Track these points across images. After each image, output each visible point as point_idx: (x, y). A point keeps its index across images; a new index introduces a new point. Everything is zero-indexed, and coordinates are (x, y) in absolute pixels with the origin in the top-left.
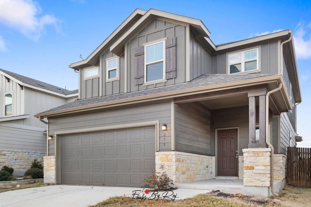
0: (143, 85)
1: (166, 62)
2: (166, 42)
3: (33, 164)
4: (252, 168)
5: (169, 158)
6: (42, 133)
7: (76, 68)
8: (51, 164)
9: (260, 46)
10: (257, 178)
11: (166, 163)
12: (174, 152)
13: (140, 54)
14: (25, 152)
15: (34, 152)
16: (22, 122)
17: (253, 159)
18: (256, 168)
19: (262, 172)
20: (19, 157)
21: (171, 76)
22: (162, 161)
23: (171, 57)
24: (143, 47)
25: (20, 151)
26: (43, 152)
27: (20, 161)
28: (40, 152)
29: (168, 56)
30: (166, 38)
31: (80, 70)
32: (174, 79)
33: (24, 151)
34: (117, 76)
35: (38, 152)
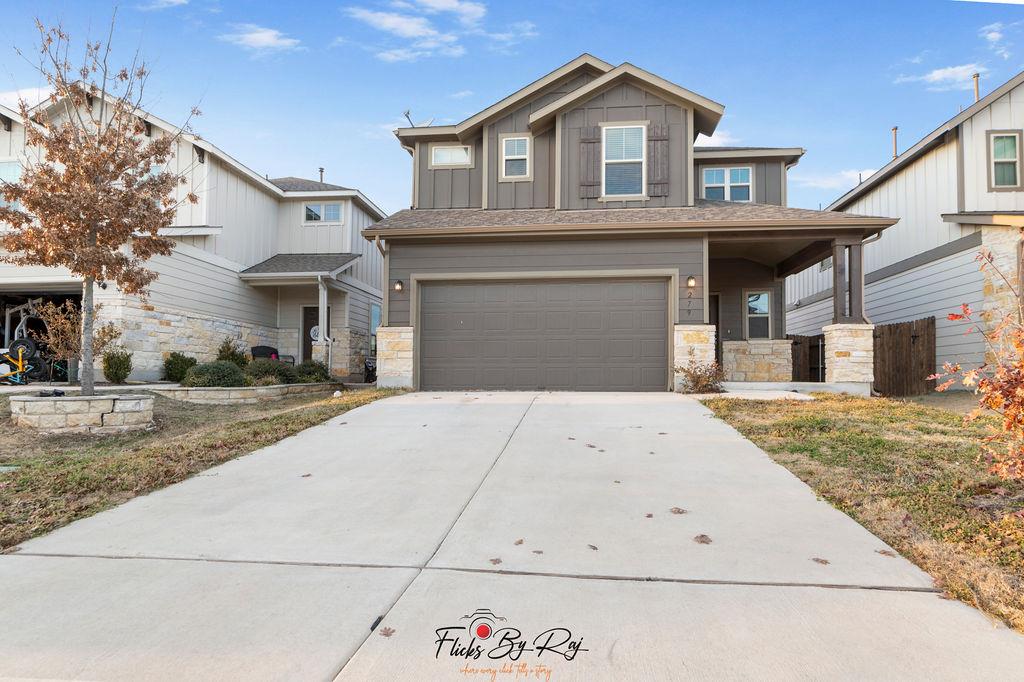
0: (599, 200)
1: (648, 165)
2: (649, 130)
3: (221, 352)
4: (847, 354)
5: (702, 336)
6: (236, 276)
7: (408, 142)
8: (400, 346)
9: (754, 165)
10: (856, 369)
11: (696, 345)
12: (707, 327)
13: (593, 140)
14: (206, 320)
15: (224, 320)
16: (200, 244)
17: (849, 340)
18: (854, 354)
19: (861, 360)
20: (196, 332)
21: (658, 191)
22: (689, 342)
23: (659, 156)
24: (599, 129)
25: (197, 316)
26: (239, 323)
27: (196, 341)
28: (233, 322)
29: (652, 154)
30: (648, 122)
31: (417, 146)
32: (663, 198)
33: (207, 317)
34: (528, 173)
35: (231, 322)
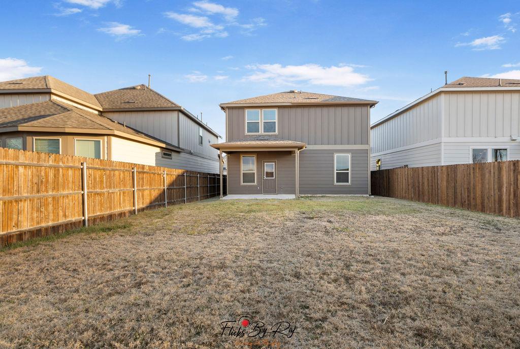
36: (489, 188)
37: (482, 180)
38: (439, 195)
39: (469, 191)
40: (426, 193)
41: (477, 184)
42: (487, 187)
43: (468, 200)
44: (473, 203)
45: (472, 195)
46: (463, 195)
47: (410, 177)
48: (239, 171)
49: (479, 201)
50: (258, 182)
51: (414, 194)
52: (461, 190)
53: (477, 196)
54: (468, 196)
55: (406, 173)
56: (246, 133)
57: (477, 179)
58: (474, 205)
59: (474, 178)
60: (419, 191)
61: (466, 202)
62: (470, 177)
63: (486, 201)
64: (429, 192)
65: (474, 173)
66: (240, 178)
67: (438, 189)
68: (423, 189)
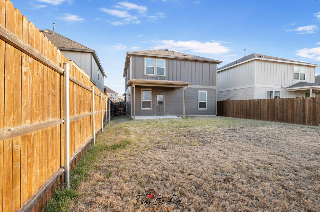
36: (296, 111)
37: (292, 106)
38: (262, 115)
39: (283, 113)
40: (252, 114)
41: (289, 109)
42: (295, 110)
43: (283, 117)
44: (286, 119)
45: (285, 115)
46: (279, 114)
47: (239, 105)
48: (140, 99)
49: (290, 118)
50: (153, 107)
51: (243, 115)
52: (278, 112)
53: (289, 115)
54: (282, 115)
55: (237, 103)
56: (145, 74)
57: (289, 106)
58: (286, 120)
59: (287, 106)
60: (247, 113)
61: (281, 118)
62: (284, 105)
63: (295, 118)
64: (254, 113)
65: (286, 103)
66: (140, 104)
67: (261, 112)
68: (250, 112)
